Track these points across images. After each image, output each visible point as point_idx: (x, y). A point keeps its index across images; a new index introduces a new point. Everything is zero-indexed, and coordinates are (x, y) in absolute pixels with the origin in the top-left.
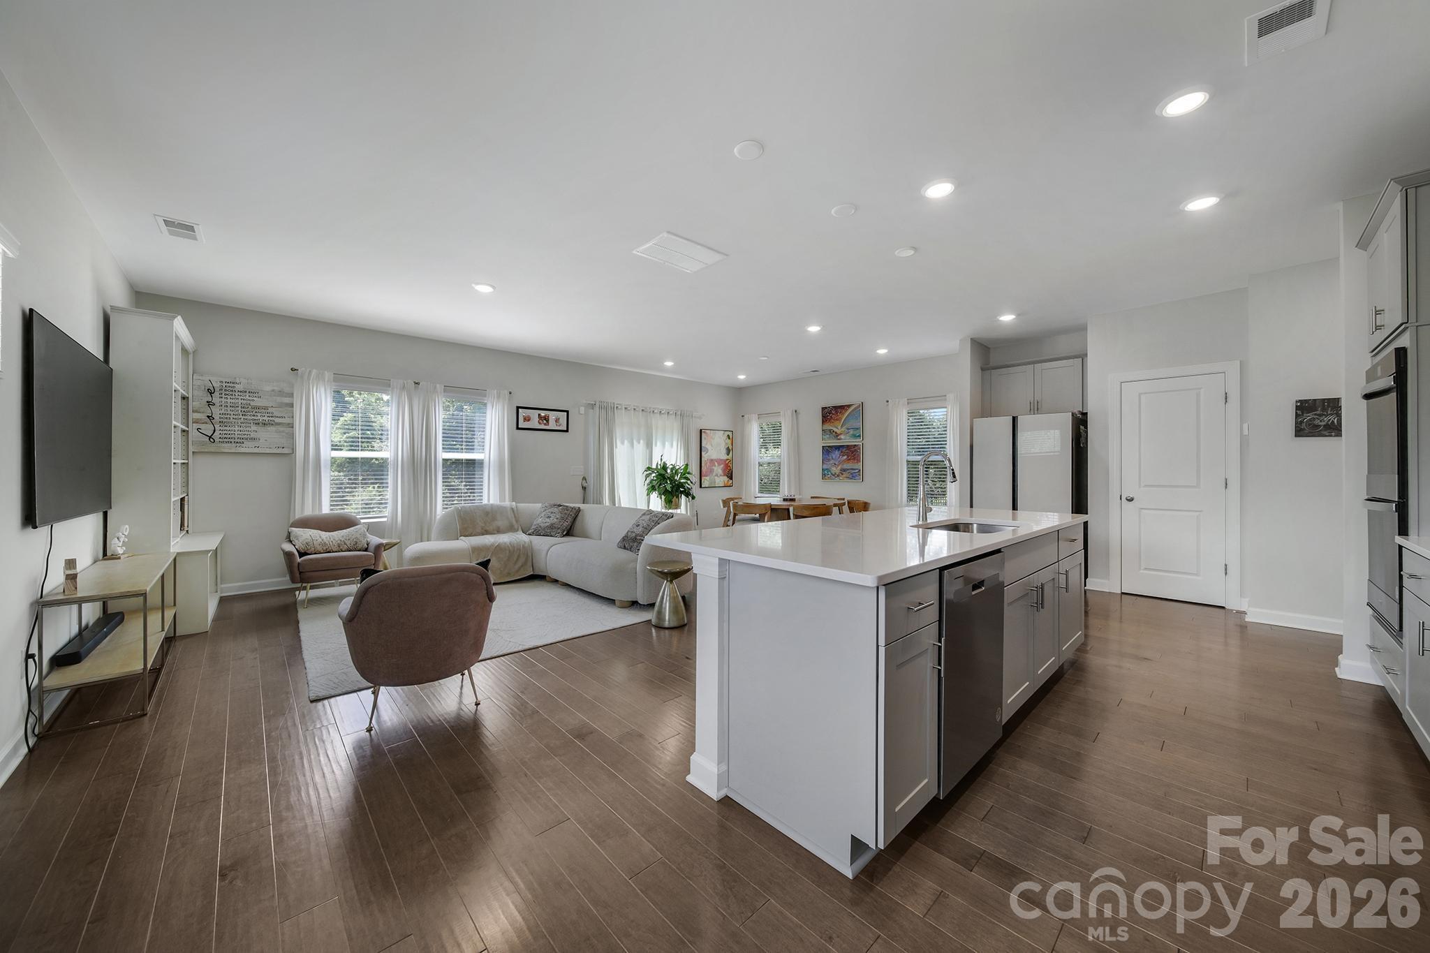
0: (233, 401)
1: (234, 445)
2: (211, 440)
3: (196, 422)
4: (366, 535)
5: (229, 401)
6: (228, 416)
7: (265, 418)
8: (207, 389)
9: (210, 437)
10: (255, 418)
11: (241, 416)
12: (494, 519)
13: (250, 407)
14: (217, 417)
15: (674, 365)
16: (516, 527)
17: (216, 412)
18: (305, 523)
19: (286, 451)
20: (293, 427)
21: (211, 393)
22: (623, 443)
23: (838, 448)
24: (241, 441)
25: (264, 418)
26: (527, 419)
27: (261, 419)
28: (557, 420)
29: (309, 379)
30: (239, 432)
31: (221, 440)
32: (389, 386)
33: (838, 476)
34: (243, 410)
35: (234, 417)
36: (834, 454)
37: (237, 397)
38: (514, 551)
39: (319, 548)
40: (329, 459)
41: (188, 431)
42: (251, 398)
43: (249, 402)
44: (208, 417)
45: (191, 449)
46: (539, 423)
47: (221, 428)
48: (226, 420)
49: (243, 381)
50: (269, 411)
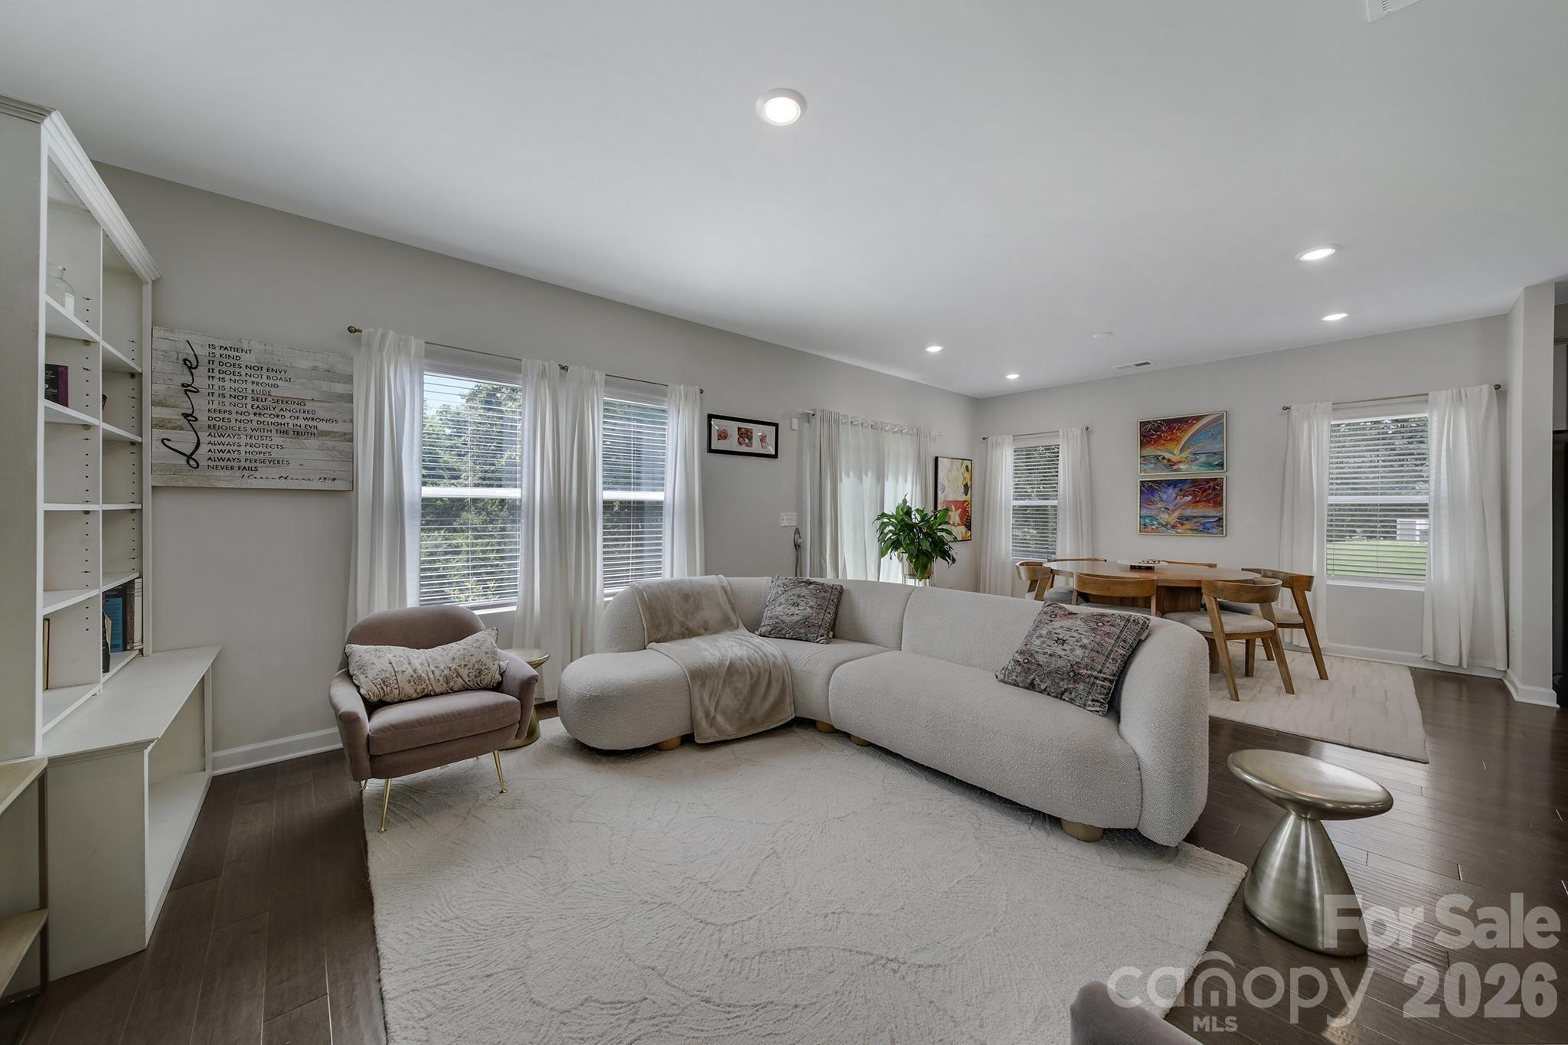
0: (237, 385)
1: (238, 473)
2: (192, 462)
3: (158, 424)
4: (495, 653)
5: (228, 384)
6: (227, 415)
7: (303, 423)
8: (181, 358)
9: (189, 457)
10: (279, 420)
11: (252, 417)
12: (698, 607)
13: (270, 399)
14: (202, 417)
15: (943, 350)
16: (734, 619)
17: (202, 406)
18: (379, 633)
19: (339, 485)
20: (351, 440)
21: (190, 366)
22: (848, 476)
23: (1173, 484)
24: (254, 465)
25: (296, 422)
26: (723, 436)
27: (291, 422)
28: (763, 439)
29: (381, 348)
30: (248, 449)
31: (211, 463)
32: (519, 371)
33: (1174, 527)
34: (256, 404)
35: (239, 417)
36: (1165, 492)
37: (244, 378)
38: (759, 674)
39: (409, 690)
40: (418, 500)
41: (142, 443)
42: (271, 382)
43: (267, 389)
44: (186, 416)
45: (149, 481)
46: (740, 443)
47: (213, 440)
48: (221, 424)
49: (256, 347)
50: (309, 406)
